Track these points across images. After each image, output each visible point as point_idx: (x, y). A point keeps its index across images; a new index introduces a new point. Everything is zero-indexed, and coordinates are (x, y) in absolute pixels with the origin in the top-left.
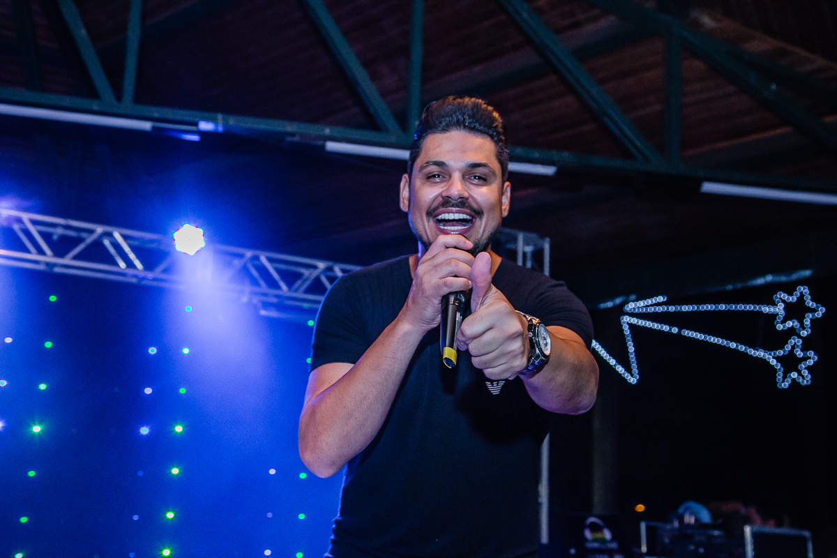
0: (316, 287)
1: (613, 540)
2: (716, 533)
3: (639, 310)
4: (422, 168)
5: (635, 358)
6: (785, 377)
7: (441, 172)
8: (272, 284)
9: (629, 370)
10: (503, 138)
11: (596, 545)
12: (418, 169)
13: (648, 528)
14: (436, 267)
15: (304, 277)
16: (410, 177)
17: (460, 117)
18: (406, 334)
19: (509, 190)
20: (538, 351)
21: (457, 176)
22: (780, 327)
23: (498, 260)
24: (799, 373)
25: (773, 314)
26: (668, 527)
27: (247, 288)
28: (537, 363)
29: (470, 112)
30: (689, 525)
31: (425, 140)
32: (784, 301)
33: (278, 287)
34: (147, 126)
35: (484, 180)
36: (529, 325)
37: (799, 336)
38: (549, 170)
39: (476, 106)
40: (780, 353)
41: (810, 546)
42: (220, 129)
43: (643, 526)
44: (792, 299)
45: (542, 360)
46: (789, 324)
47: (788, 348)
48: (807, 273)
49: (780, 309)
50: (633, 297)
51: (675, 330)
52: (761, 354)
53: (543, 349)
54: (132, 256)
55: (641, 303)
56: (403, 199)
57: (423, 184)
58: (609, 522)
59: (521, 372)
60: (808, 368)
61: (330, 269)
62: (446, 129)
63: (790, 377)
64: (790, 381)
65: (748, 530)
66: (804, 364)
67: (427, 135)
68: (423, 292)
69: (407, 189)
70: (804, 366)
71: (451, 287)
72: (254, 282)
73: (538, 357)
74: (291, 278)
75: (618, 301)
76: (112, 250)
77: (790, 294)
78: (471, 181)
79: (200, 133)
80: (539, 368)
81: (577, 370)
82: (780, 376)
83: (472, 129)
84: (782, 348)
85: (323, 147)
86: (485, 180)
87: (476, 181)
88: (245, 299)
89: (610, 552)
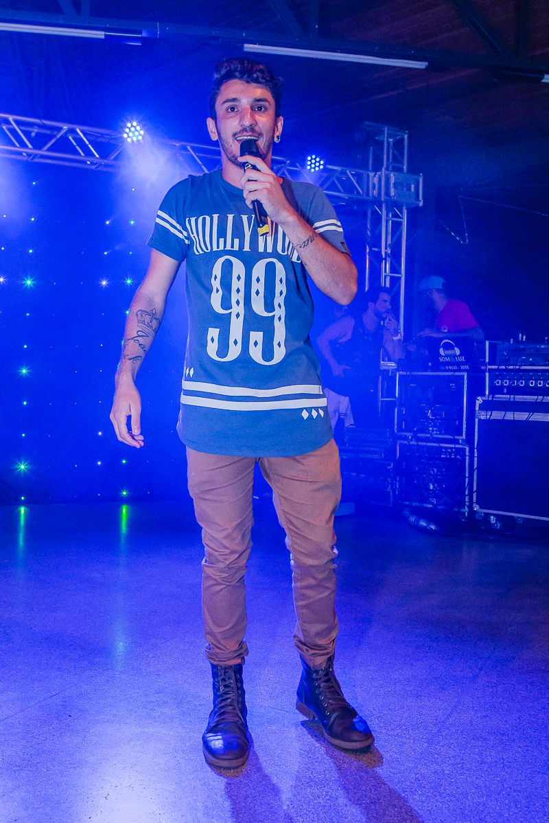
1: (461, 355)
11: (448, 359)
13: (491, 344)
26: (506, 344)
30: (522, 342)
43: (487, 344)
76: (74, 143)
89: (459, 364)
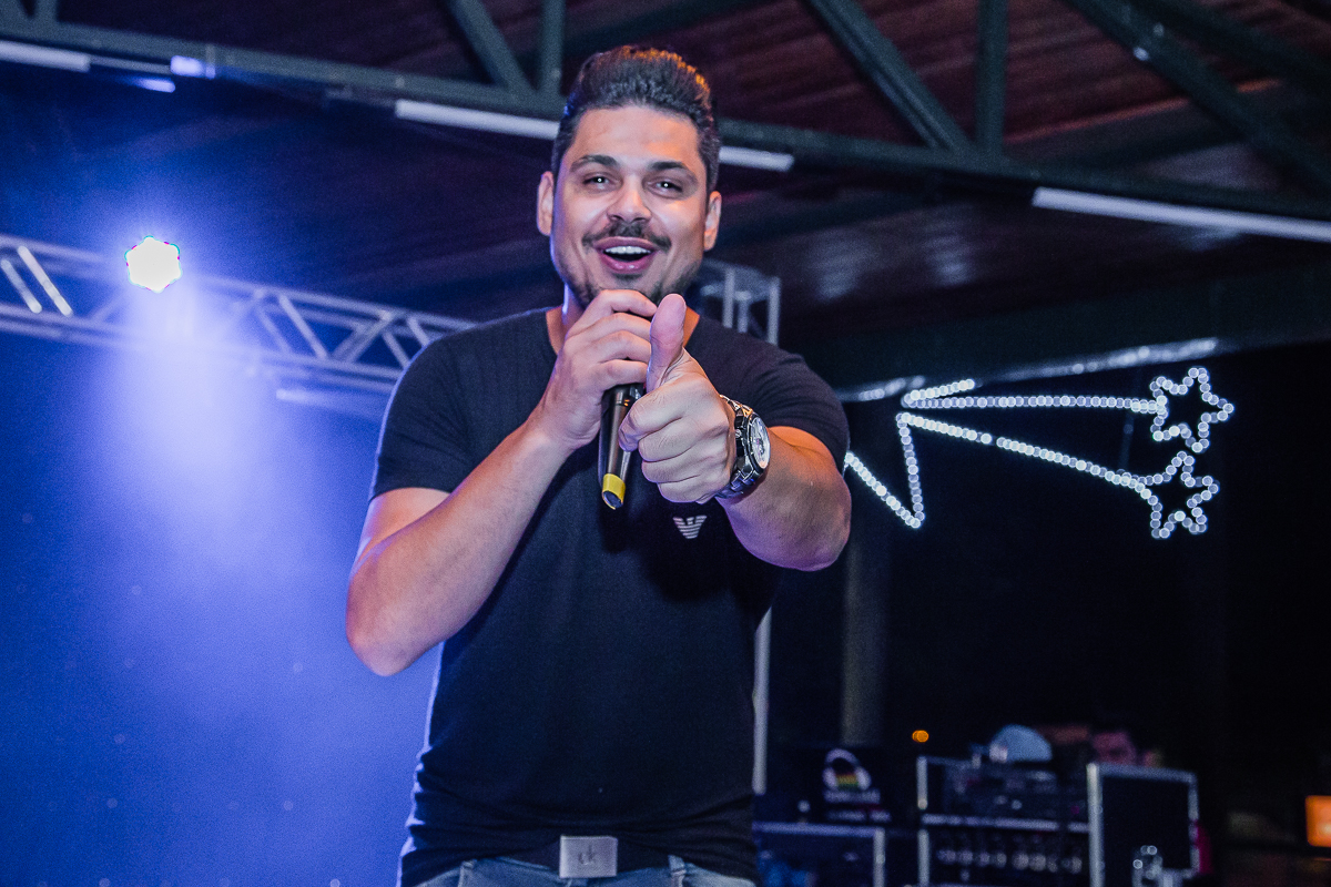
0: (377, 353)
1: (872, 787)
2: (1042, 776)
3: (927, 405)
4: (575, 166)
5: (919, 484)
6: (1164, 520)
7: (606, 174)
8: (301, 346)
9: (908, 504)
10: (712, 119)
11: (843, 796)
12: (569, 167)
13: (931, 769)
14: (594, 342)
15: (356, 335)
16: (556, 177)
17: (642, 83)
18: (539, 453)
19: (718, 204)
20: (748, 462)
21: (633, 182)
22: (1158, 436)
23: (695, 318)
24: (1188, 513)
25: (1148, 415)
26: (963, 766)
27: (257, 352)
28: (748, 480)
29: (659, 77)
30: (998, 765)
31: (583, 117)
32: (1166, 393)
33: (310, 352)
34: (79, 62)
35: (677, 188)
36: (737, 418)
37: (1190, 452)
38: (780, 162)
39: (670, 65)
40: (1158, 479)
41: (1193, 798)
42: (211, 72)
43: (922, 765)
44: (1181, 389)
45: (754, 477)
46: (1174, 431)
47: (1171, 470)
48: (1206, 346)
49: (1160, 407)
50: (918, 381)
51: (986, 439)
52: (1125, 480)
53: (757, 457)
54: (52, 291)
55: (933, 392)
56: (544, 213)
57: (577, 192)
58: (866, 758)
59: (719, 493)
60: (1203, 505)
61: (401, 322)
62: (617, 102)
63: (1173, 519)
64: (1173, 528)
65: (1093, 772)
66: (1198, 499)
67: (585, 110)
68: (573, 382)
69: (550, 196)
70: (1196, 503)
71: (619, 376)
72: (268, 341)
73: (747, 470)
74: (333, 337)
75: (894, 387)
76: (16, 280)
77: (1178, 381)
78: (657, 192)
79: (174, 78)
80: (748, 489)
81: (814, 496)
82: (1156, 517)
83: (661, 104)
84: (1161, 470)
85: (392, 110)
86: (679, 189)
87: (664, 190)
88: (251, 371)
89: (867, 808)
